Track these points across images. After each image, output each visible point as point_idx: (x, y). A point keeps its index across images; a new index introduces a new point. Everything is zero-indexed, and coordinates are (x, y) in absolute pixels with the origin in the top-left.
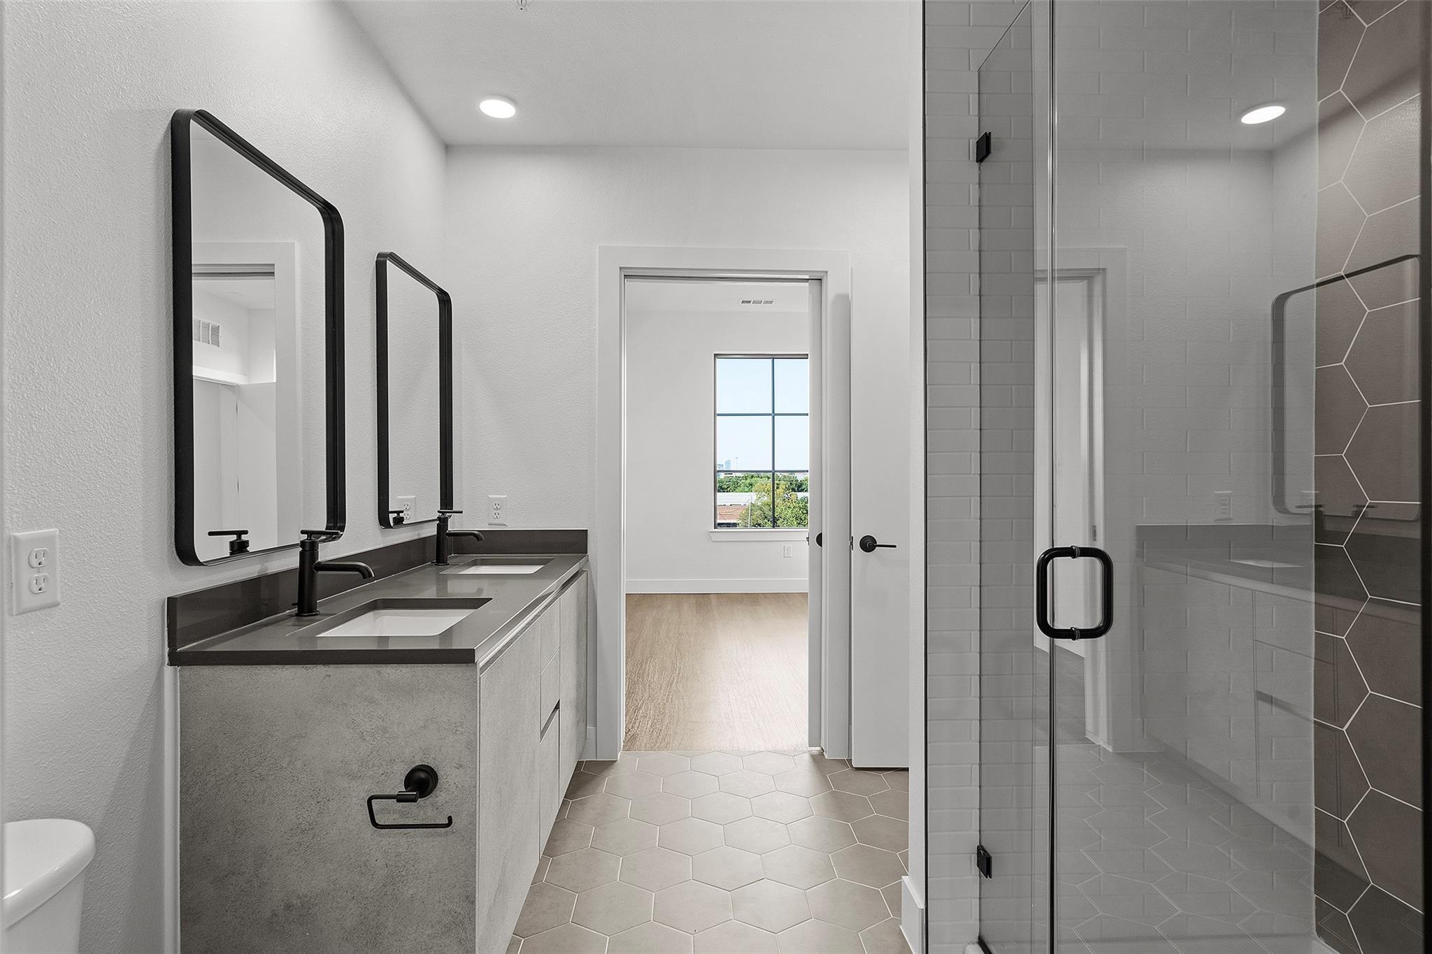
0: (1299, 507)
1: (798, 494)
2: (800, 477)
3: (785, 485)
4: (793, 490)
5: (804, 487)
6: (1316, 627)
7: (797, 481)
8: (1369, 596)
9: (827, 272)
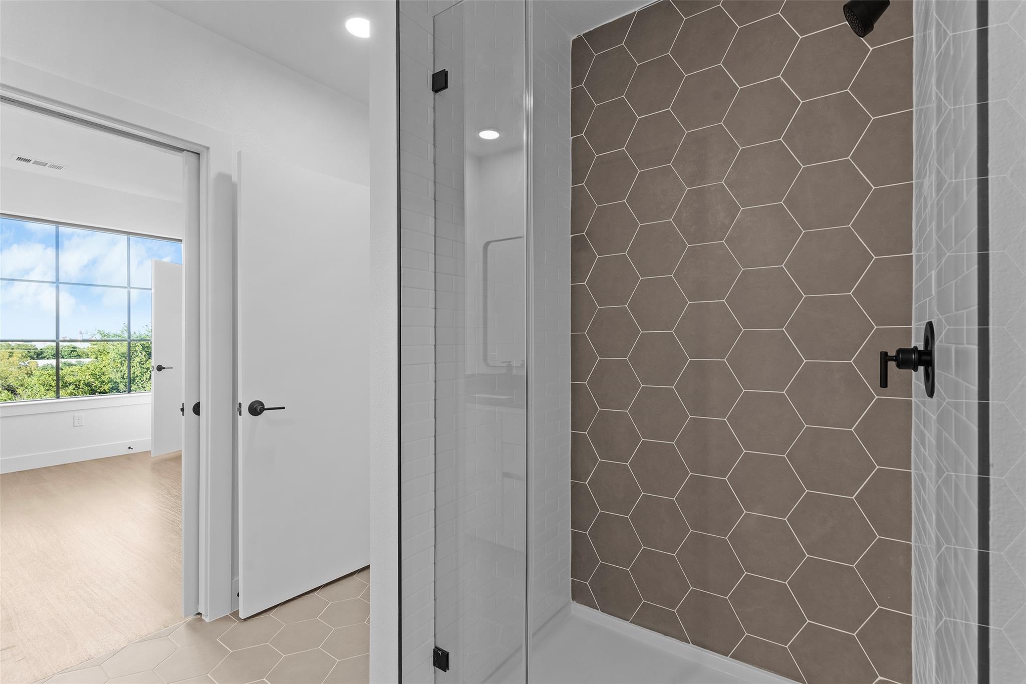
0: (503, 363)
1: (39, 361)
2: (40, 346)
3: (21, 353)
4: (32, 358)
5: (45, 354)
6: (572, 428)
7: (37, 349)
8: (599, 409)
9: (208, 148)
